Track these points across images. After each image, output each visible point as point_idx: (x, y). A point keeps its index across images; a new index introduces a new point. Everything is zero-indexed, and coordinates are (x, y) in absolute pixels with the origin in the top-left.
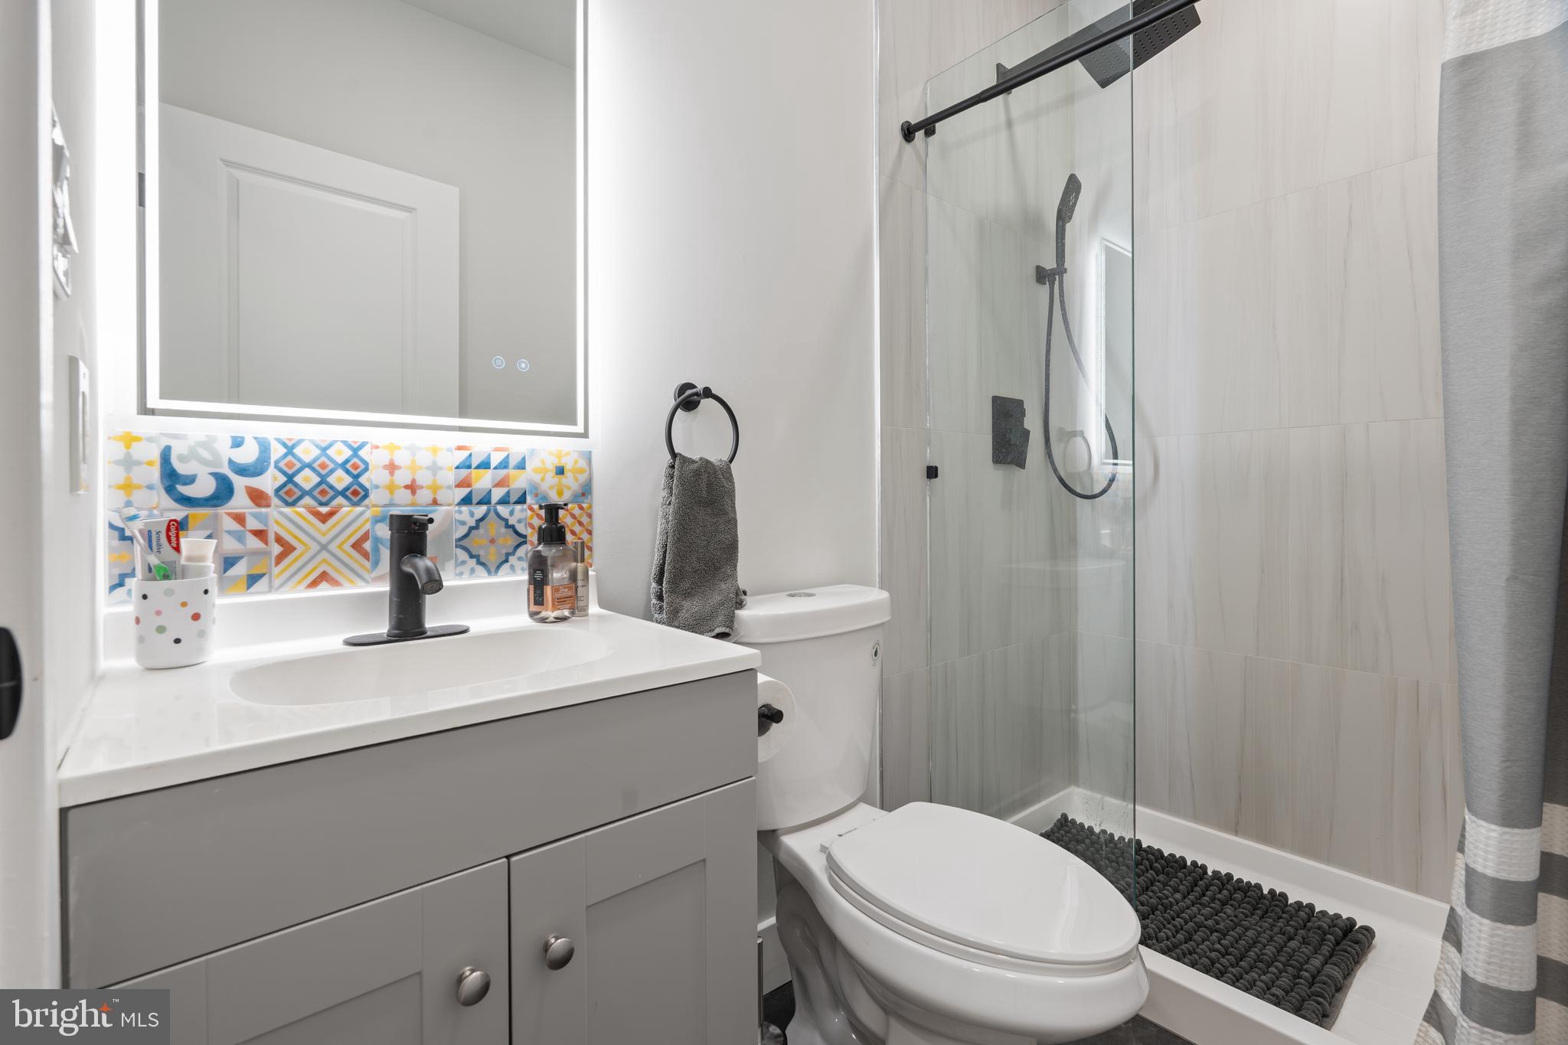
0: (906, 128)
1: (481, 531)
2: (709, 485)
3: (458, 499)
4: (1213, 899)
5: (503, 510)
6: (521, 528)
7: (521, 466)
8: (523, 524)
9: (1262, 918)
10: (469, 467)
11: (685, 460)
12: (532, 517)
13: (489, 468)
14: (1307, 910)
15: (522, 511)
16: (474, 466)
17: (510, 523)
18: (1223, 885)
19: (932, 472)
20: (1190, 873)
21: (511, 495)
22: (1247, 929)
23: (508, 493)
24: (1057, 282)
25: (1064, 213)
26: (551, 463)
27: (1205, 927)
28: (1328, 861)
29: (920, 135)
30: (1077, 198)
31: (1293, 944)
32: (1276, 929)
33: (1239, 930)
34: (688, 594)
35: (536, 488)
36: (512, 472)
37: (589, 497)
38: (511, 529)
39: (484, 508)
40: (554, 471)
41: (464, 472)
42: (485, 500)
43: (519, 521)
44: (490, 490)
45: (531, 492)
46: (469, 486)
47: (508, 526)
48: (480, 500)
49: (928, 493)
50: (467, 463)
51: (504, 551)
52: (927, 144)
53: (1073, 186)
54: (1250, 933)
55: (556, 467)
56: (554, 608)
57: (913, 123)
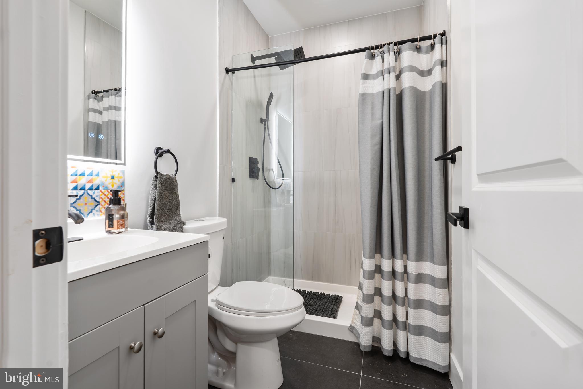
0: (227, 69)
1: (81, 200)
2: (170, 184)
3: (72, 188)
4: (308, 298)
5: (90, 192)
6: (97, 199)
7: (98, 175)
8: (98, 197)
9: (319, 300)
10: (77, 175)
11: (162, 175)
12: (102, 195)
13: (85, 175)
14: (329, 295)
15: (98, 192)
16: (78, 175)
17: (93, 197)
18: (310, 294)
19: (233, 180)
20: (302, 293)
21: (93, 186)
22: (317, 303)
23: (92, 185)
24: (267, 123)
25: (269, 104)
26: (110, 175)
27: (308, 305)
28: (332, 282)
29: (230, 73)
30: (272, 99)
31: (327, 304)
32: (323, 302)
33: (315, 304)
34: (163, 222)
35: (104, 184)
36: (93, 177)
37: (124, 187)
38: (93, 200)
39: (82, 191)
40: (111, 177)
41: (74, 177)
42: (83, 188)
43: (97, 196)
44: (85, 184)
45: (101, 185)
46: (76, 182)
47: (92, 198)
48: (81, 188)
49: (232, 187)
50: (76, 173)
51: (91, 208)
52: (232, 75)
53: (271, 96)
54: (318, 304)
55: (111, 176)
56: (118, 228)
57: (229, 69)
